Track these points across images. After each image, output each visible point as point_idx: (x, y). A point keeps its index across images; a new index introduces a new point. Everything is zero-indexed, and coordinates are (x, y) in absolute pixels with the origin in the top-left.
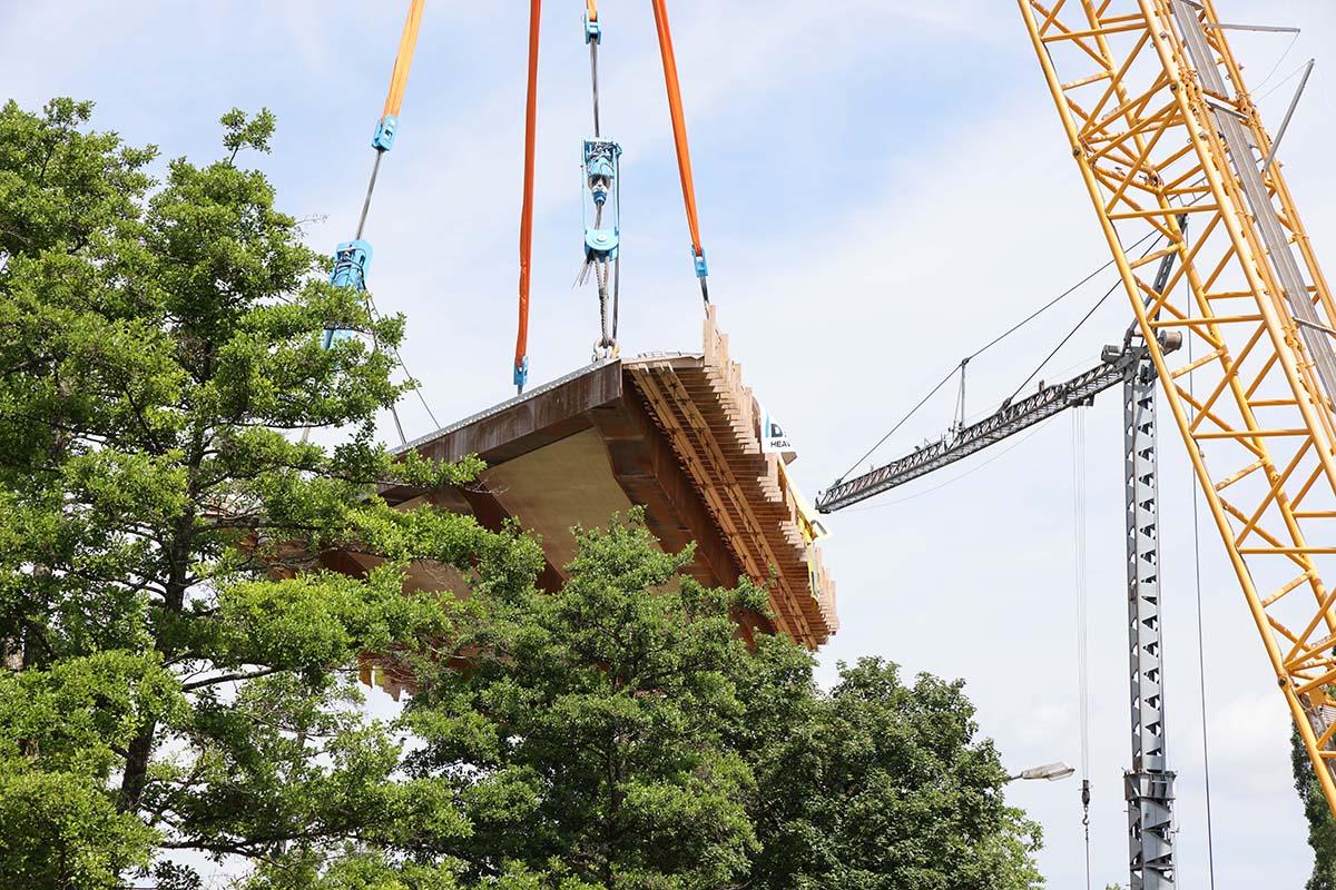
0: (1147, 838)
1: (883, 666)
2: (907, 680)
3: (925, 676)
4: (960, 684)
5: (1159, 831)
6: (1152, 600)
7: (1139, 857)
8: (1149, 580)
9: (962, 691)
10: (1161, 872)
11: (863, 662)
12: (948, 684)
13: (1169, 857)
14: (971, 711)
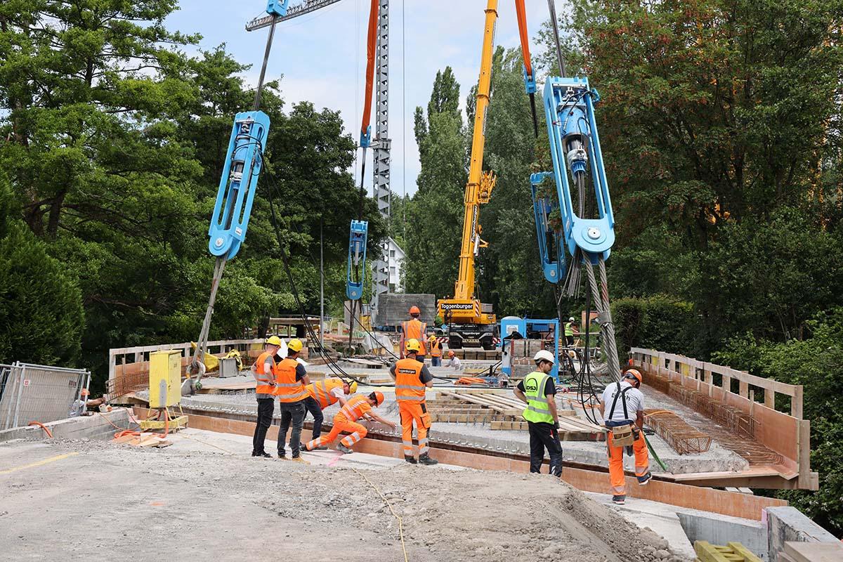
0: (381, 164)
1: (308, 105)
2: (318, 110)
3: (326, 109)
4: (339, 112)
5: (384, 161)
6: (385, 74)
7: (377, 170)
8: (384, 66)
9: (339, 115)
10: (384, 176)
11: (302, 103)
12: (334, 112)
13: (388, 170)
14: (342, 122)
